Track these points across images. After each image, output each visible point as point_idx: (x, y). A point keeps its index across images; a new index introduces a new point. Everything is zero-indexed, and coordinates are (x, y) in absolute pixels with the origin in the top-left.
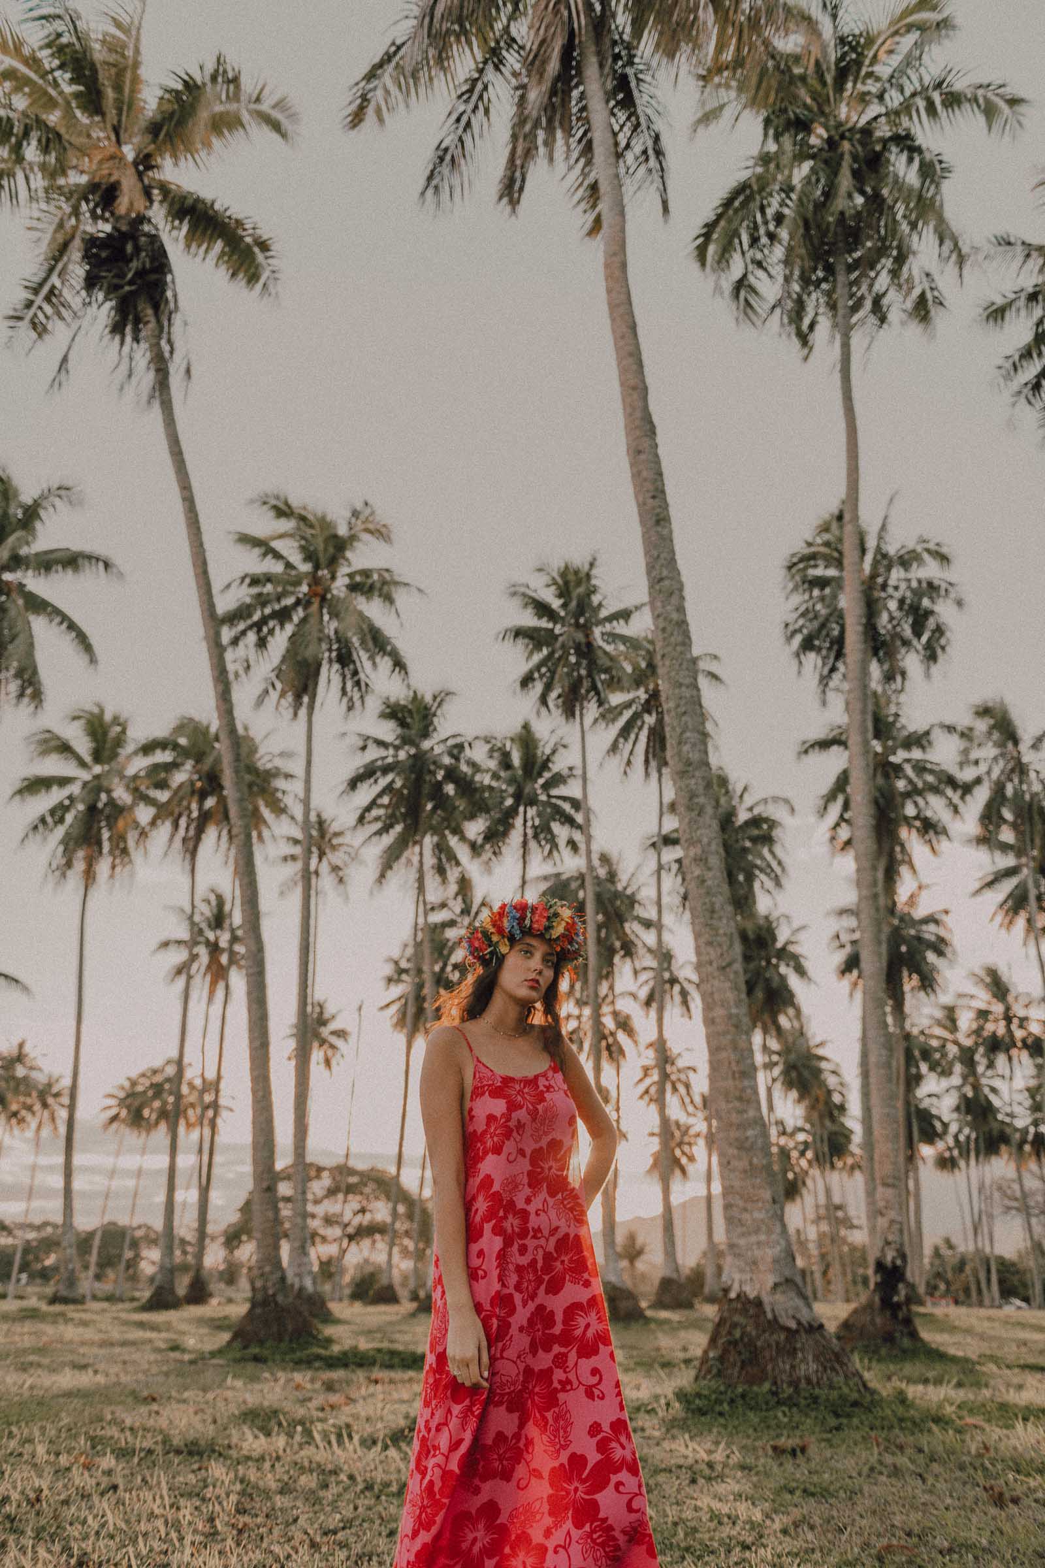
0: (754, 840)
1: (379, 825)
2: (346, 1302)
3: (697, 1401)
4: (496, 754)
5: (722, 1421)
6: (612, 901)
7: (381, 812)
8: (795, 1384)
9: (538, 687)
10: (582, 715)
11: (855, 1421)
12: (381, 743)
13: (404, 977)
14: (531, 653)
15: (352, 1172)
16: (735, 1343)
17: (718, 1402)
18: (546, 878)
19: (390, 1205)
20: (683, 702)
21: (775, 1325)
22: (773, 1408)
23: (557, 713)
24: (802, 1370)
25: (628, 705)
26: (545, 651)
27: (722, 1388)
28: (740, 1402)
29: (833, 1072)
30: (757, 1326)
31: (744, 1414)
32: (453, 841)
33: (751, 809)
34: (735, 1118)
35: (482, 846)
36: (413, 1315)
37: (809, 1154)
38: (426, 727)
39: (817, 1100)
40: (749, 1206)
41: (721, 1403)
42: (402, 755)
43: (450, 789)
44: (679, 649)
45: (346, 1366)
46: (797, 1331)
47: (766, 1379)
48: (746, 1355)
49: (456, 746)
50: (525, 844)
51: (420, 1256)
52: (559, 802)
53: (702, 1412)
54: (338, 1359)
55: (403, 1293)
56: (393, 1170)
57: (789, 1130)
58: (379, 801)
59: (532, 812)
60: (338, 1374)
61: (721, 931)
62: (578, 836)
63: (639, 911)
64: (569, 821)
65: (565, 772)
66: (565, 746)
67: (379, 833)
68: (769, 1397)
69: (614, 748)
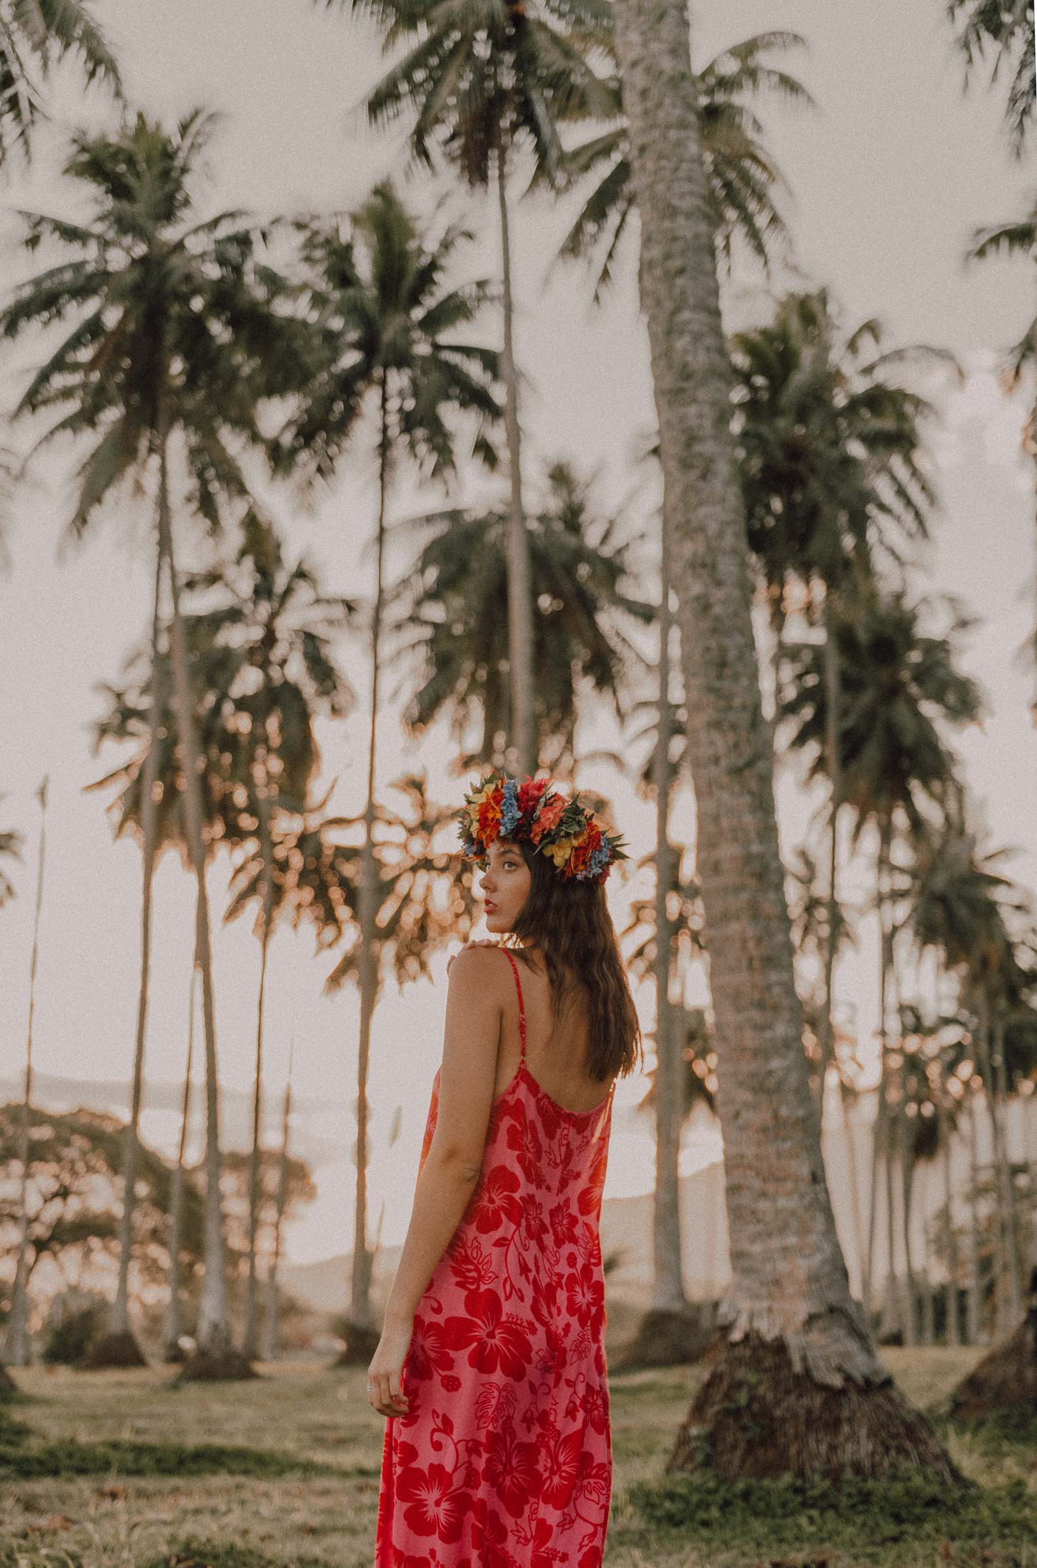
0: (873, 441)
1: (72, 406)
2: (38, 1367)
3: (668, 1504)
4: (319, 254)
5: (705, 1532)
6: (570, 571)
7: (74, 379)
8: (834, 1474)
9: (408, 114)
10: (502, 177)
11: (928, 1527)
12: (71, 234)
13: (134, 725)
14: (393, 34)
15: (38, 1118)
16: (736, 1413)
17: (704, 1505)
18: (429, 519)
19: (120, 1182)
20: (678, 247)
21: (806, 1381)
22: (792, 1514)
23: (449, 174)
24: (847, 1453)
25: (604, 148)
26: (422, 33)
27: (711, 1484)
28: (741, 1504)
29: (1018, 908)
30: (776, 1385)
31: (744, 1522)
32: (231, 441)
33: (868, 370)
34: (750, 1039)
35: (294, 451)
36: (174, 1386)
37: (966, 1069)
38: (170, 198)
39: (985, 962)
40: (770, 1187)
41: (707, 1506)
42: (117, 260)
43: (219, 330)
44: (673, 134)
45: (55, 1473)
46: (843, 1392)
47: (786, 1468)
48: (755, 1432)
49: (232, 239)
50: (385, 447)
51: (185, 1278)
52: (455, 358)
53: (673, 1521)
54: (40, 1462)
55: (151, 1348)
56: (125, 1116)
57: (928, 1021)
58: (70, 358)
59: (398, 380)
60: (42, 1486)
61: (737, 702)
62: (497, 435)
63: (627, 588)
64: (477, 398)
65: (470, 291)
66: (469, 236)
67: (71, 424)
68: (789, 1495)
69: (574, 245)
